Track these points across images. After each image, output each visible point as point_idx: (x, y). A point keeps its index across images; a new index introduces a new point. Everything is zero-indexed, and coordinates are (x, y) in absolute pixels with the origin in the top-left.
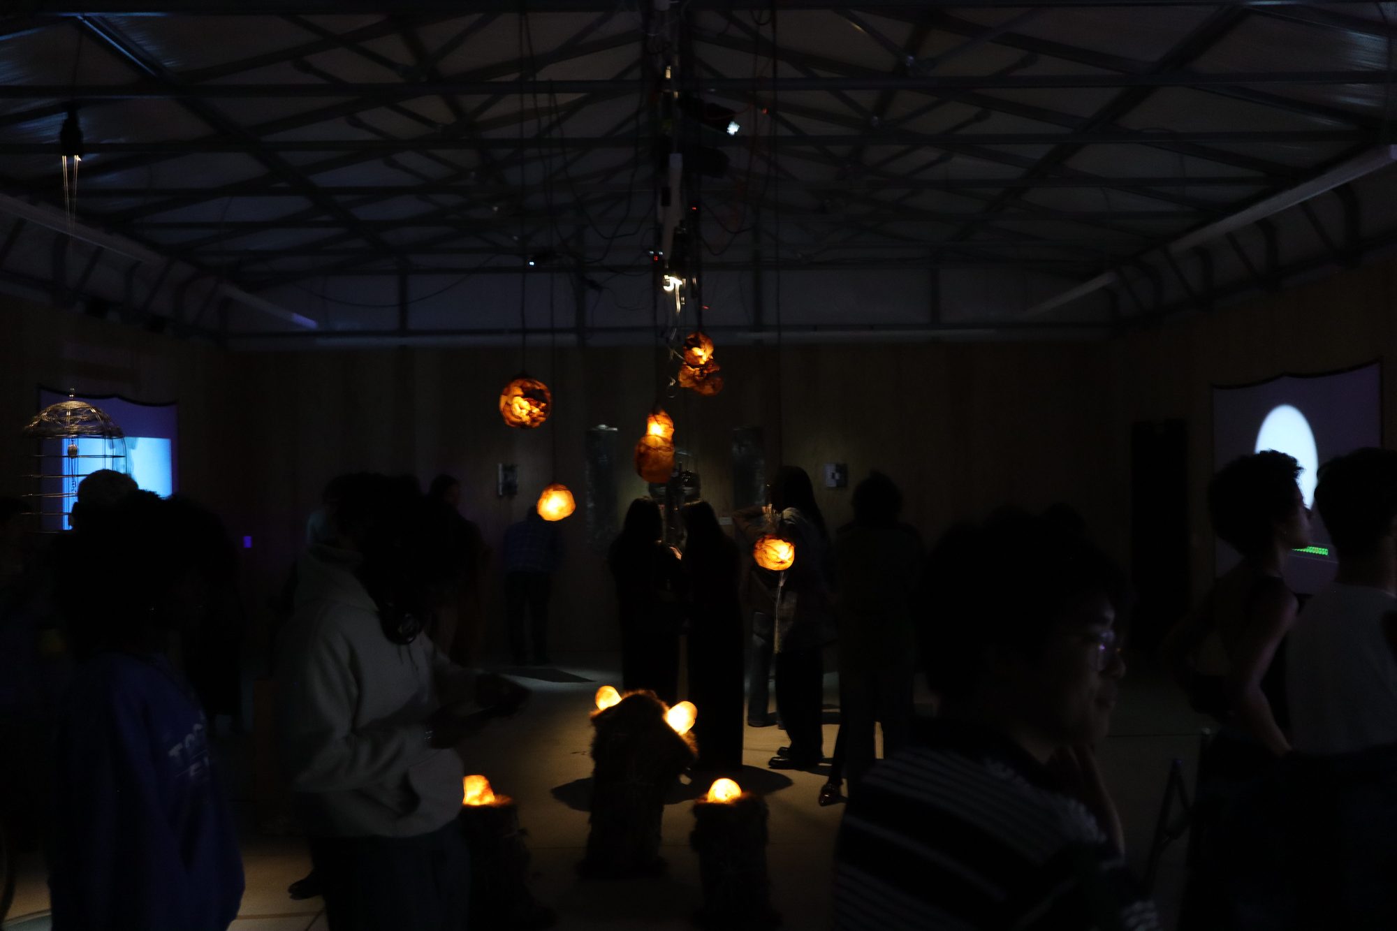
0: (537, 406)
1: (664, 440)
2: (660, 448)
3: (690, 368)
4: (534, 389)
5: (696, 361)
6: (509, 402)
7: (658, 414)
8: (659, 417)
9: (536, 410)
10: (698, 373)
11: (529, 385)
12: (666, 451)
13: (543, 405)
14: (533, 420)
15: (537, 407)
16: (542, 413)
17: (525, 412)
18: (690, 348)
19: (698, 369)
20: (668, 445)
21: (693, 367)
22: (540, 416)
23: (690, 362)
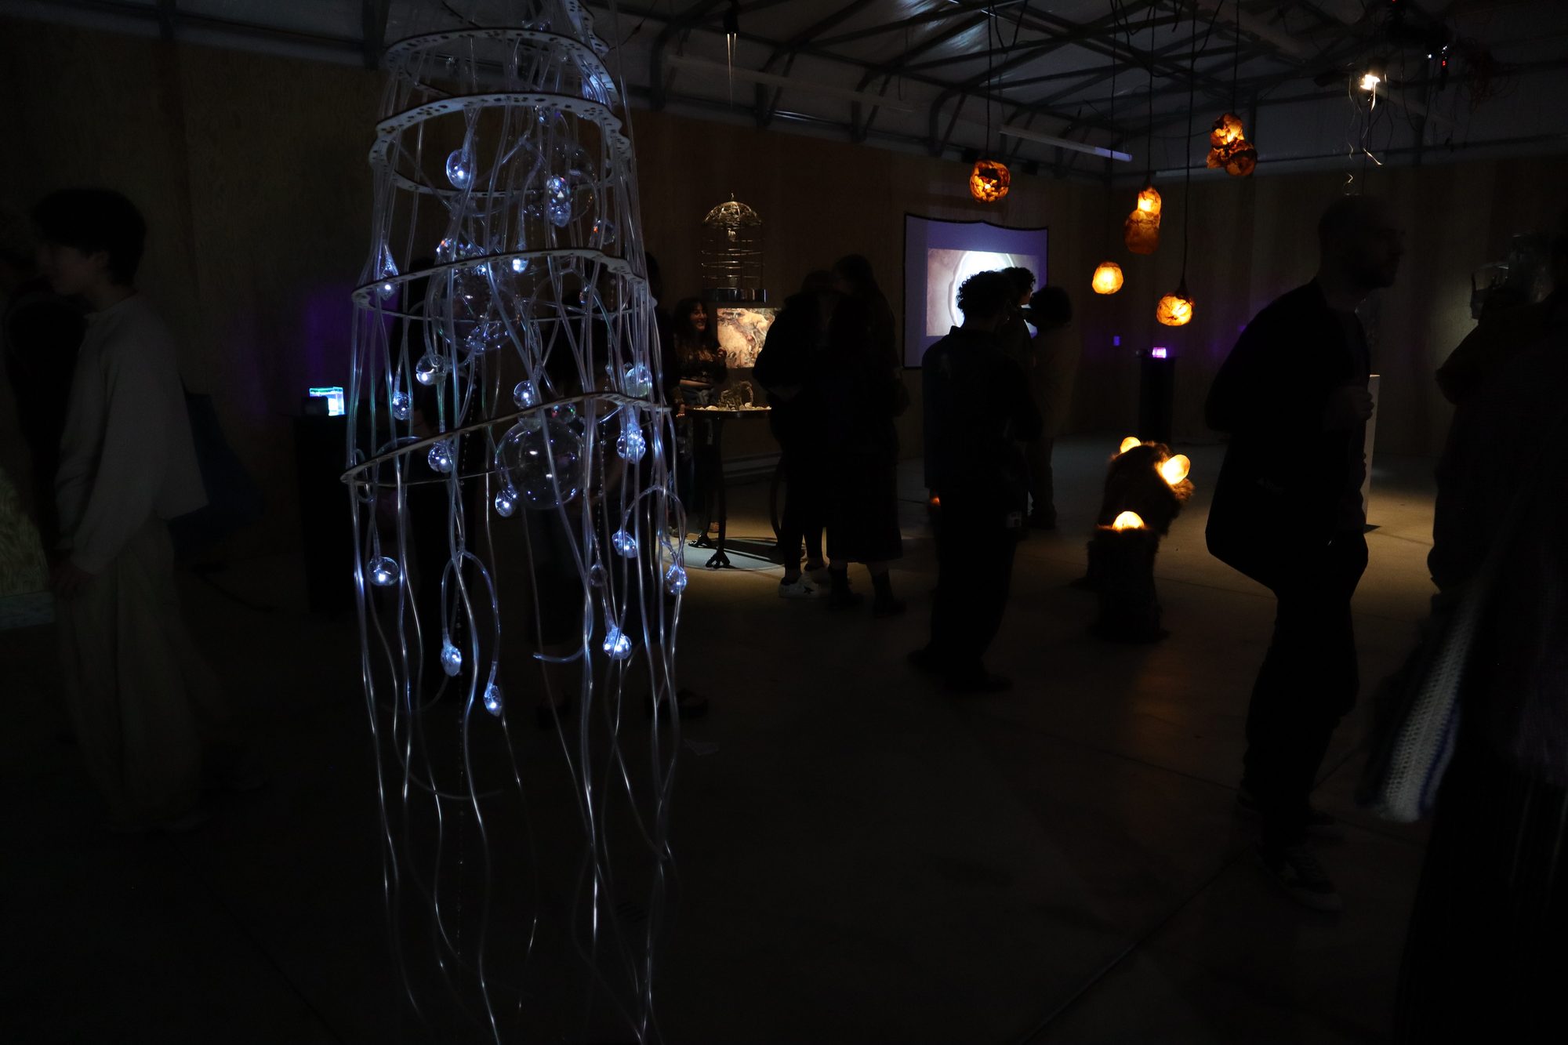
0: (989, 182)
1: (1151, 214)
2: (1141, 221)
4: (988, 169)
5: (1218, 142)
7: (1146, 190)
8: (1146, 194)
10: (1223, 153)
11: (984, 165)
12: (1147, 223)
13: (994, 181)
14: (988, 195)
16: (993, 189)
18: (1214, 129)
19: (1219, 148)
20: (1152, 218)
22: (992, 191)
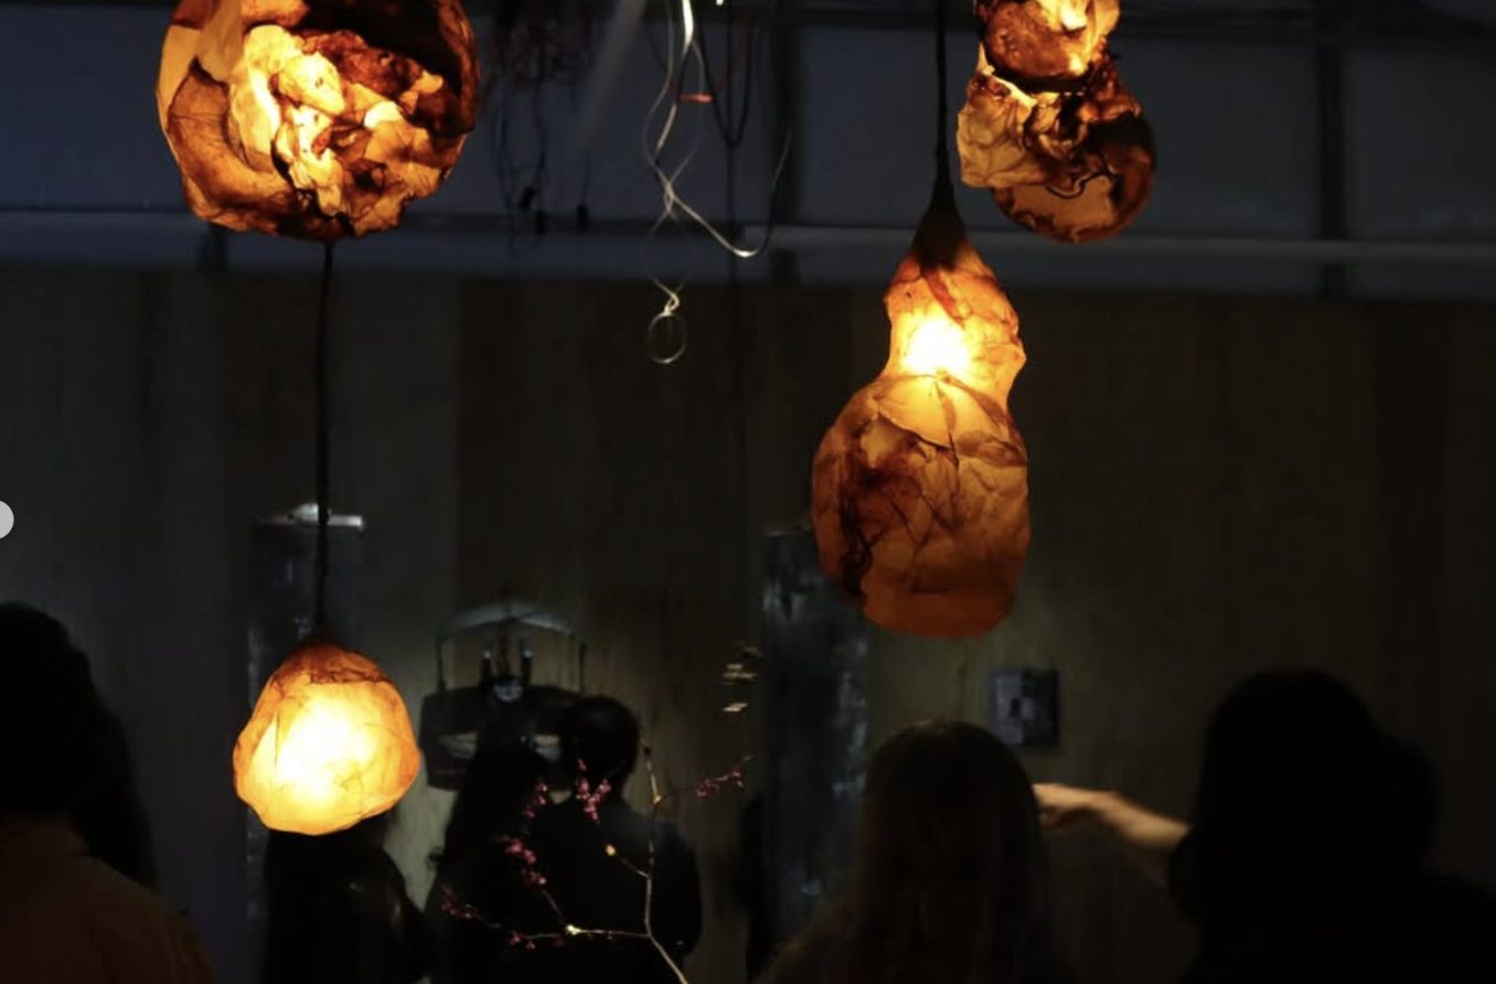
0: (393, 87)
2: (970, 448)
3: (1016, 93)
5: (1047, 55)
6: (212, 65)
7: (951, 267)
9: (382, 115)
10: (1049, 118)
13: (429, 83)
14: (363, 180)
15: (393, 95)
17: (310, 126)
19: (1052, 97)
21: (1030, 87)
23: (1015, 60)
